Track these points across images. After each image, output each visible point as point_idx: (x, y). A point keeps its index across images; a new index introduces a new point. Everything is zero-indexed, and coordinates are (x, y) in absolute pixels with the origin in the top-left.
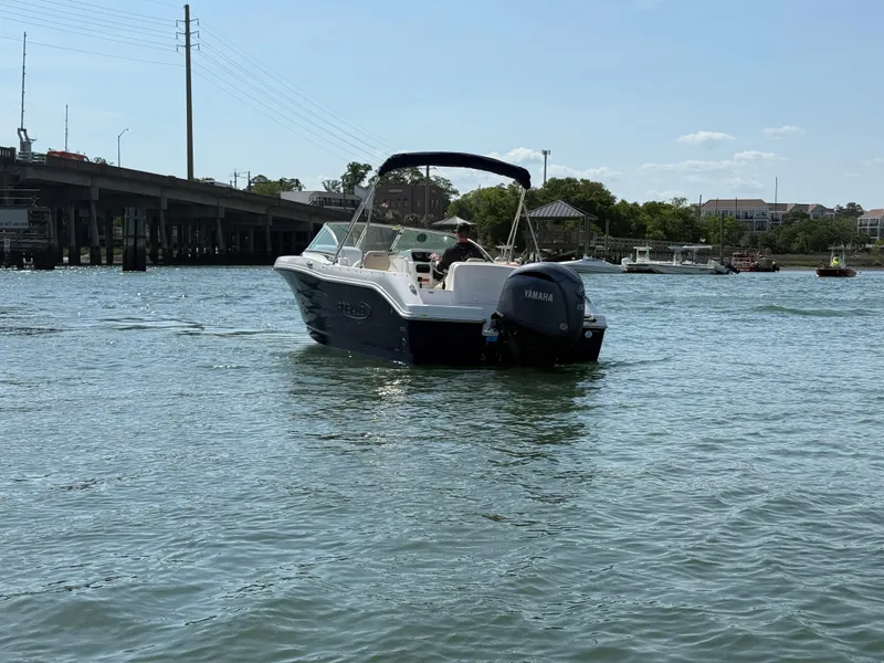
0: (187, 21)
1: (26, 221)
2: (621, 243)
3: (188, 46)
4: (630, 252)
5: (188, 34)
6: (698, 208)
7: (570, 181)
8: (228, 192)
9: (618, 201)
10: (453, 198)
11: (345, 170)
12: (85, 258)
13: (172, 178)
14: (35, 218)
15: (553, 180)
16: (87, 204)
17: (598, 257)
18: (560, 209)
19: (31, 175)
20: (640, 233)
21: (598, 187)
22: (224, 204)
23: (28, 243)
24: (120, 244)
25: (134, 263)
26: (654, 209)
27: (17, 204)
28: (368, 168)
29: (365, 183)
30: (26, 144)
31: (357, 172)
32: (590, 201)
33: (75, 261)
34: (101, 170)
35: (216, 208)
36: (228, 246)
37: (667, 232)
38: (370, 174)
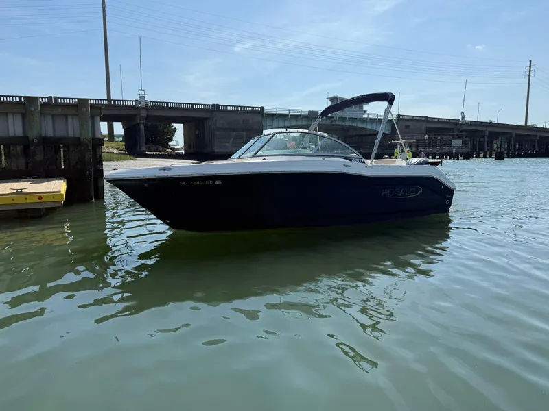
0: (530, 66)
1: (461, 143)
3: (530, 76)
5: (530, 71)
12: (481, 155)
13: (518, 126)
14: (464, 142)
16: (484, 136)
19: (465, 128)
23: (461, 151)
24: (494, 150)
25: (500, 157)
27: (459, 138)
30: (463, 118)
33: (478, 157)
34: (490, 124)
35: (536, 136)
36: (539, 149)
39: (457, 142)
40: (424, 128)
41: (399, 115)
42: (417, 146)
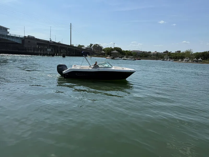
0: (71, 25)
1: (51, 50)
2: (122, 56)
3: (71, 28)
4: (123, 57)
5: (71, 27)
6: (132, 51)
7: (117, 47)
8: (76, 47)
9: (122, 50)
10: (103, 49)
11: (90, 45)
12: (58, 54)
13: (69, 45)
14: (52, 50)
15: (115, 47)
16: (58, 48)
17: (120, 58)
18: (115, 51)
19: (51, 44)
20: (125, 54)
21: (120, 48)
22: (75, 49)
23: (51, 53)
24: (62, 53)
25: (64, 56)
26: (127, 51)
27: (49, 48)
28: (93, 44)
29: (92, 46)
30: (51, 40)
31: (91, 45)
32: (119, 50)
33: (57, 55)
34: (59, 44)
35: (74, 49)
36: (75, 53)
37: (128, 54)
38: (93, 45)
39: (49, 50)
40: (36, 43)
41: (25, 36)
42: (34, 50)
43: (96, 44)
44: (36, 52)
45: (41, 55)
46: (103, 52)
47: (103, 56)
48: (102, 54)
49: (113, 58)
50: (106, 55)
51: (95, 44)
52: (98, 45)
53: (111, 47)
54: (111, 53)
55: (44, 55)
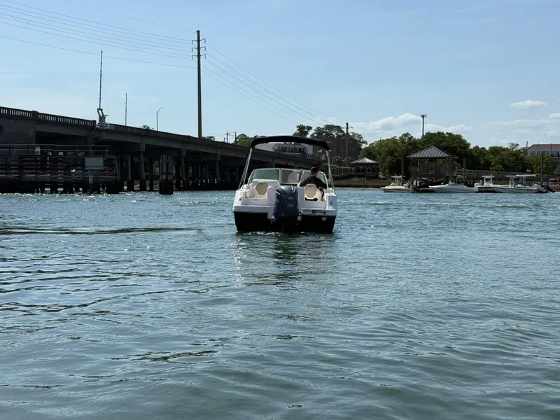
0: (199, 41)
1: (102, 164)
2: (474, 173)
3: (199, 56)
4: (479, 179)
5: (199, 48)
6: (525, 150)
7: (439, 134)
8: (223, 145)
9: (471, 147)
10: (364, 146)
11: (295, 130)
12: (137, 187)
13: (189, 138)
14: (108, 163)
15: (428, 133)
16: (138, 154)
17: (458, 183)
18: (433, 152)
19: (105, 137)
20: (487, 167)
21: (459, 137)
22: (220, 152)
23: (103, 178)
24: (158, 178)
25: (166, 190)
26: (495, 151)
27: (97, 155)
28: (310, 128)
29: (308, 138)
30: (102, 118)
31: (302, 131)
32: (453, 146)
33: (131, 189)
34: (146, 133)
35: (216, 155)
36: (223, 178)
37: (504, 166)
38: (311, 132)
39: (95, 163)
40: (31, 133)
42: (21, 168)
43: (330, 127)
44: (29, 176)
45: (54, 191)
46: (368, 161)
47: (366, 181)
48: (363, 170)
49: (422, 189)
50: (381, 176)
51: (322, 126)
52: (339, 128)
53: (406, 135)
54: (408, 162)
55: (69, 188)
